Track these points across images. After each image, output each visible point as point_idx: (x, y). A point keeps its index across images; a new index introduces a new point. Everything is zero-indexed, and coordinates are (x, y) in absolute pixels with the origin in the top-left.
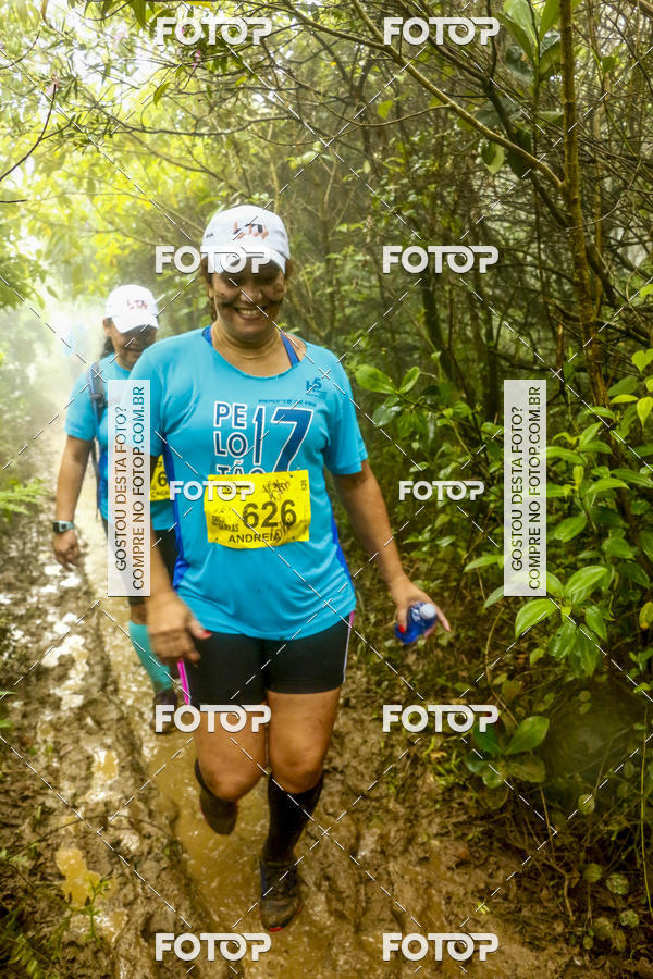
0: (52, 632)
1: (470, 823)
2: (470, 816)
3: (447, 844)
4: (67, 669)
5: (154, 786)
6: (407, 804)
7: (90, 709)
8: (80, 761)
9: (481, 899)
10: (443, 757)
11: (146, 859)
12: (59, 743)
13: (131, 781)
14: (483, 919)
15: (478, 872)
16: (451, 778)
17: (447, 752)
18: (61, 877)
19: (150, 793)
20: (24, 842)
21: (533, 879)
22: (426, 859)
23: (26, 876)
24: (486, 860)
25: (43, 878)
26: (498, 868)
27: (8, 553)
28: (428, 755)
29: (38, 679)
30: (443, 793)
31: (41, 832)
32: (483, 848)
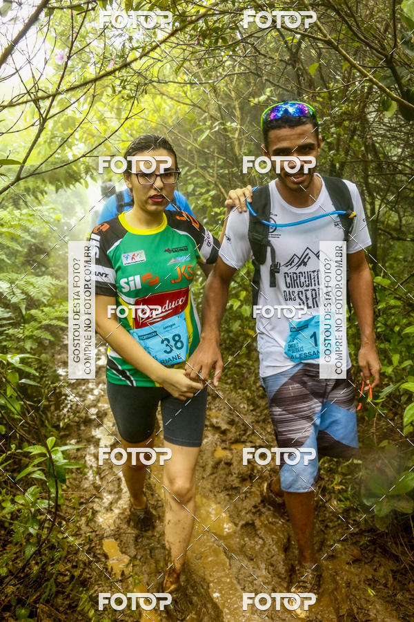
0: (93, 395)
1: (361, 533)
2: (361, 529)
3: (346, 547)
4: (102, 420)
5: (159, 499)
6: (320, 519)
8: (113, 481)
9: (369, 585)
10: (342, 489)
12: (100, 468)
14: (372, 599)
15: (367, 566)
16: (348, 503)
17: (344, 486)
18: (107, 557)
20: (82, 532)
21: (403, 574)
22: (332, 556)
23: (84, 554)
24: (372, 559)
25: (95, 556)
26: (380, 566)
27: (63, 342)
28: (333, 488)
29: (86, 426)
30: (343, 513)
31: (92, 526)
32: (370, 551)
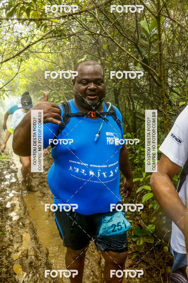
1: (132, 254)
2: (132, 252)
4: (13, 208)
5: (41, 244)
7: (21, 220)
8: (19, 237)
11: (40, 267)
12: (13, 231)
13: (34, 243)
18: (15, 274)
19: (40, 246)
20: (4, 263)
21: (151, 271)
23: (5, 274)
24: (138, 265)
25: (10, 275)
29: (5, 211)
31: (8, 260)
32: (136, 261)
